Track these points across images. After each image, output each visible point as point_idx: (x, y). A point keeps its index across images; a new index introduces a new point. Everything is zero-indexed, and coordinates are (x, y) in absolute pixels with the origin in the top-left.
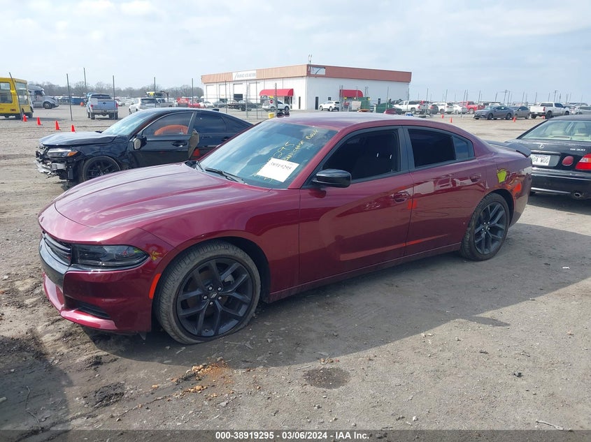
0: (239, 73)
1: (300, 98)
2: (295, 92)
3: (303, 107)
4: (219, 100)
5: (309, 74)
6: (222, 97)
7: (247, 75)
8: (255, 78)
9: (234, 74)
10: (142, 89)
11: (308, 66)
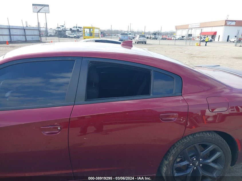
0: (192, 25)
1: (219, 36)
2: (217, 33)
3: (220, 40)
4: (181, 36)
5: (226, 25)
6: (183, 35)
7: (195, 26)
8: (199, 27)
9: (190, 25)
10: (149, 32)
11: (226, 21)
